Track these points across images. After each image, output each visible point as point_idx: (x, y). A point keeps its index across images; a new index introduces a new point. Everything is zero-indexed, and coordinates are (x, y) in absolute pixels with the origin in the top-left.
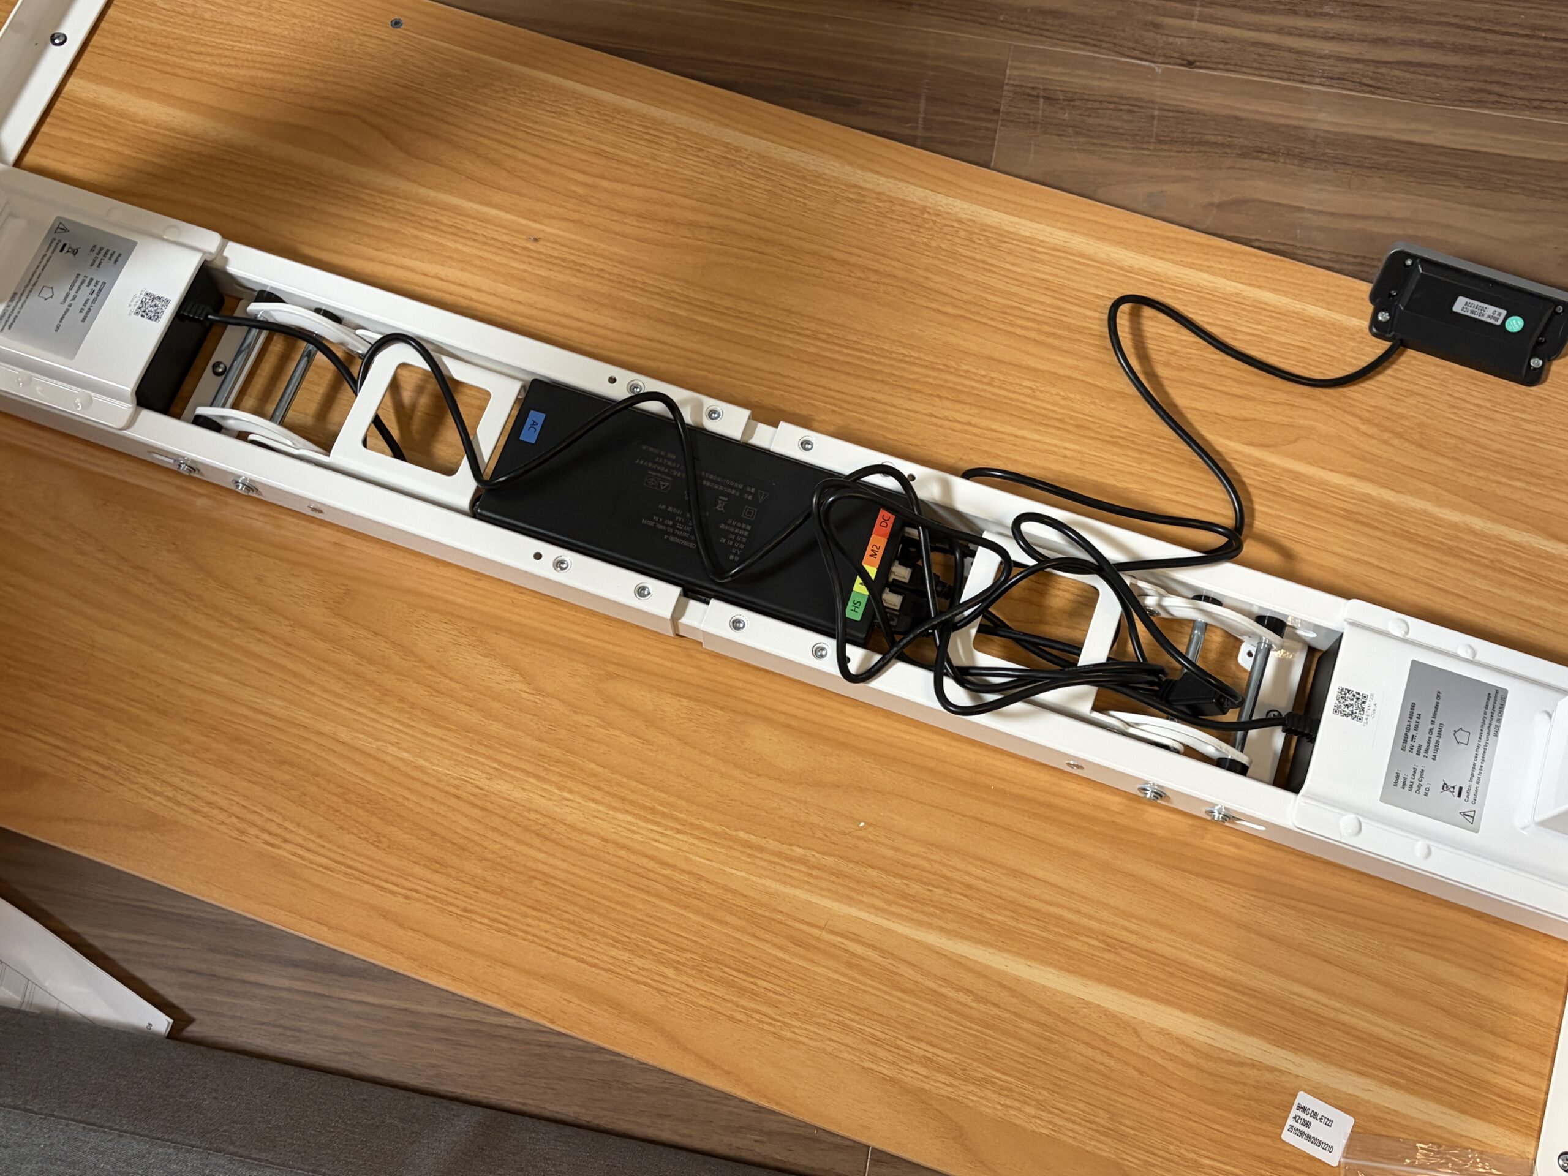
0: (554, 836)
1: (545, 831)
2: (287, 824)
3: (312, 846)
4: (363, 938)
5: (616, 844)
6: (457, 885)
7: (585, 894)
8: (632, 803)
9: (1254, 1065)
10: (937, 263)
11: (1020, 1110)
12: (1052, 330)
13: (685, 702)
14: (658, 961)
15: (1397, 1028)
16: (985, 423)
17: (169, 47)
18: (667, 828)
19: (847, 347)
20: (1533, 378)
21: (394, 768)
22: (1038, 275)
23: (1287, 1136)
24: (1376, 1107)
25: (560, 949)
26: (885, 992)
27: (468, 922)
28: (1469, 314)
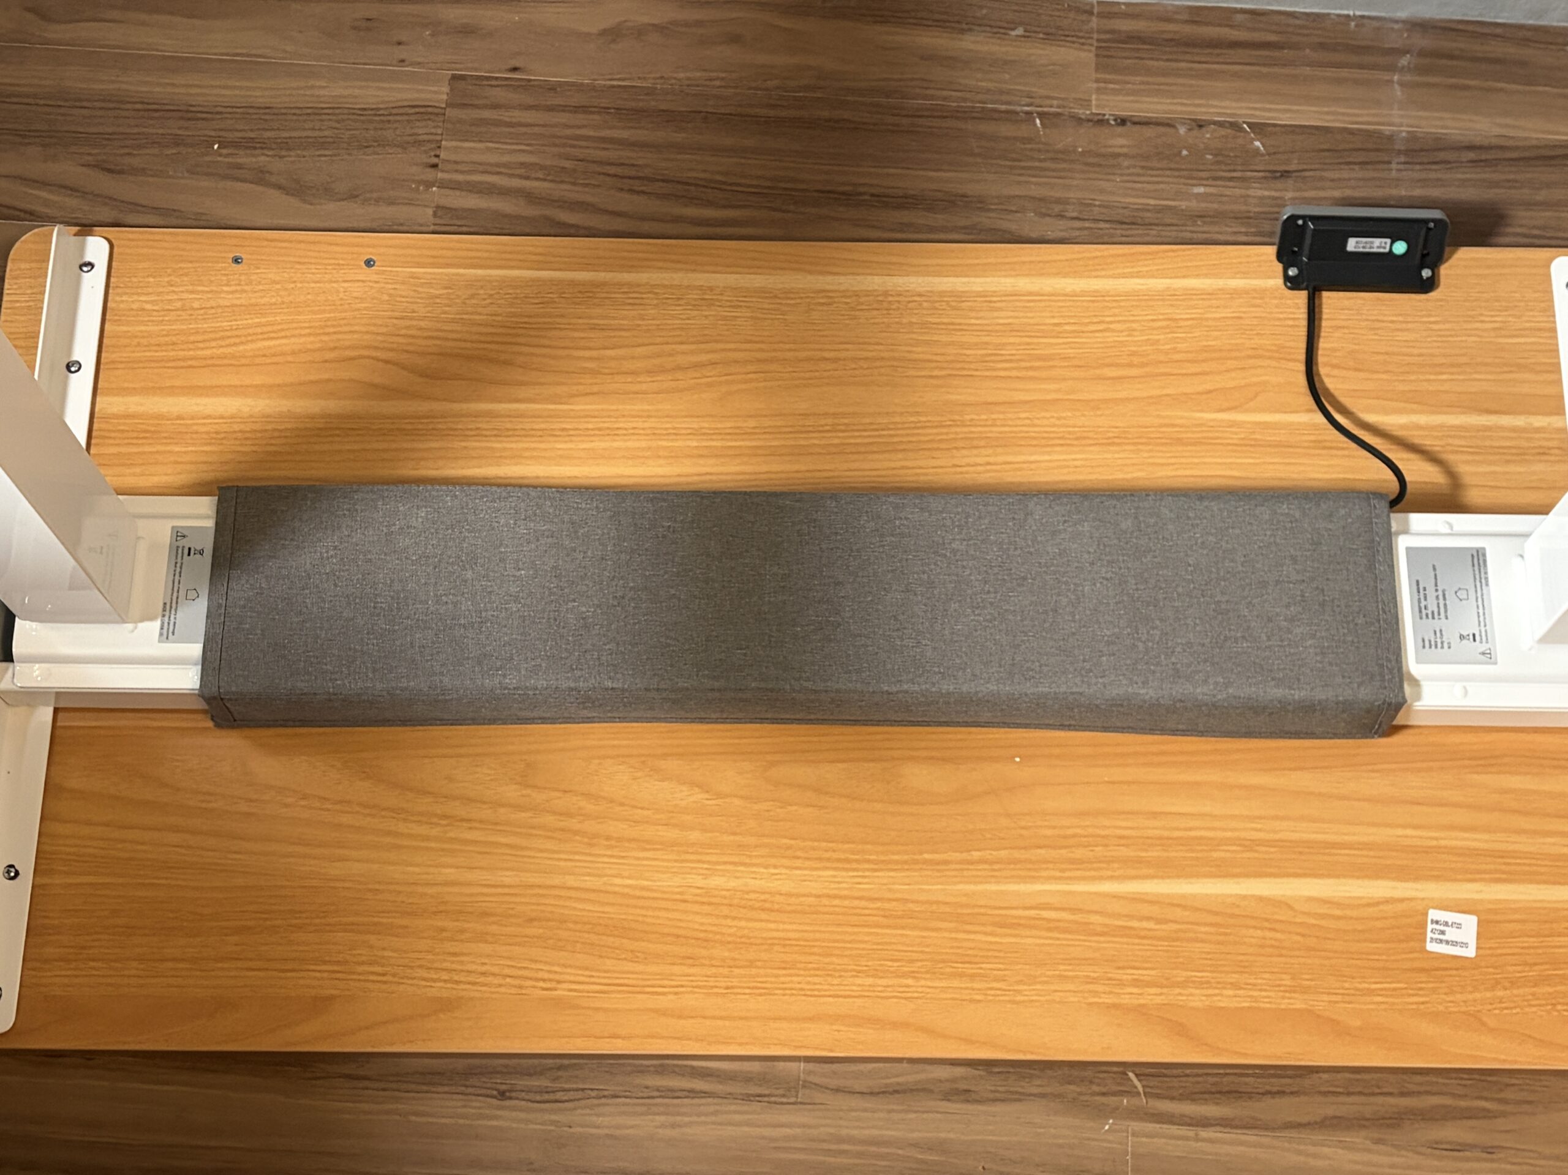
0: (776, 907)
1: (767, 905)
2: (556, 969)
3: (582, 979)
4: (653, 1037)
5: (829, 896)
6: (714, 970)
7: (818, 943)
8: (828, 860)
9: (1388, 901)
10: (914, 336)
11: (1222, 995)
12: (1028, 364)
13: (840, 765)
14: (900, 977)
15: (1486, 836)
16: (1000, 459)
17: (174, 344)
18: (864, 870)
19: (865, 430)
20: (1428, 286)
21: (624, 895)
22: (1001, 321)
23: (1431, 947)
24: (1490, 902)
25: (816, 993)
26: (1085, 941)
27: (733, 996)
28: (1361, 250)
